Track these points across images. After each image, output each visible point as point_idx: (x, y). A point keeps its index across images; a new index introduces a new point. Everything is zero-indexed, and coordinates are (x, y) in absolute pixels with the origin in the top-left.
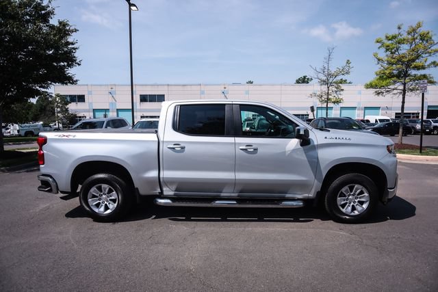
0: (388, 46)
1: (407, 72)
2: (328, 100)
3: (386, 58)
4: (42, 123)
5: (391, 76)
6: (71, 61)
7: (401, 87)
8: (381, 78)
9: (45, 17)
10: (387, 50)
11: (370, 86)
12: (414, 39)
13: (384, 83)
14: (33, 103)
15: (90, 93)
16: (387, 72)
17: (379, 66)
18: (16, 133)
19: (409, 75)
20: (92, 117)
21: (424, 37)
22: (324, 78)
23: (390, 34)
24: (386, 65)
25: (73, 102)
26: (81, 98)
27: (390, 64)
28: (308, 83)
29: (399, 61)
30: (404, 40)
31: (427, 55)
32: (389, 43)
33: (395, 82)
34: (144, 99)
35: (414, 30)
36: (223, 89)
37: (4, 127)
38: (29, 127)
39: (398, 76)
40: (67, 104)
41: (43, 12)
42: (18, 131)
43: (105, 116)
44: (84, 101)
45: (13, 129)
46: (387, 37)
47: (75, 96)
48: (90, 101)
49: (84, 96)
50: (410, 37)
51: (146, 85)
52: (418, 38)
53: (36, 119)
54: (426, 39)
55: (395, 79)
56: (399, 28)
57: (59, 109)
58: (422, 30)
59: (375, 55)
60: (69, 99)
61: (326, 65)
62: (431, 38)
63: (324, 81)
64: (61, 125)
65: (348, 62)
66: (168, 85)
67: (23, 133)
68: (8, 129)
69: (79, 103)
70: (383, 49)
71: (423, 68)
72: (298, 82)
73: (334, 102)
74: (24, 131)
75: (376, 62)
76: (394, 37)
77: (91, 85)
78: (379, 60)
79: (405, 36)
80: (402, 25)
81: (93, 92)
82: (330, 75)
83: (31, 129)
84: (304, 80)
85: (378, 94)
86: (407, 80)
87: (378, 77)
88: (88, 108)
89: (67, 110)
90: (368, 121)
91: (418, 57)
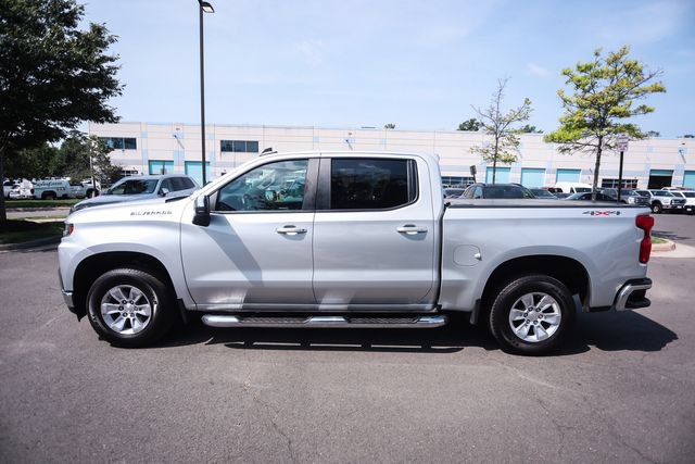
0: (579, 81)
1: (604, 119)
2: (496, 158)
3: (575, 99)
4: (68, 179)
5: (581, 125)
6: (109, 86)
7: (597, 142)
8: (568, 128)
9: (70, 19)
10: (578, 86)
11: (552, 139)
12: (616, 72)
13: (571, 135)
14: (56, 149)
15: (144, 135)
16: (576, 119)
17: (565, 110)
18: (29, 193)
19: (608, 125)
20: (147, 173)
21: (629, 70)
22: (492, 124)
23: (583, 63)
24: (575, 109)
25: (118, 148)
26: (130, 143)
27: (582, 107)
28: (477, 130)
29: (593, 103)
30: (602, 72)
31: (633, 96)
32: (580, 76)
33: (587, 135)
34: (227, 147)
35: (616, 59)
36: (347, 135)
37: (7, 184)
38: (49, 184)
39: (592, 126)
40: (107, 152)
41: (66, 11)
42: (32, 191)
43: (163, 172)
44: (135, 148)
45: (24, 188)
46: (579, 67)
47: (121, 139)
48: (144, 148)
49: (135, 139)
50: (611, 68)
51: (230, 126)
52: (624, 70)
53: (59, 173)
54: (634, 72)
55: (585, 129)
56: (597, 54)
57: (95, 159)
58: (629, 59)
59: (560, 94)
60: (111, 144)
61: (495, 105)
62: (640, 71)
63: (492, 129)
64: (98, 184)
65: (527, 101)
66: (264, 127)
67: (38, 194)
68: (15, 187)
69: (127, 151)
70: (572, 85)
71: (627, 115)
72: (462, 128)
73: (505, 161)
74: (42, 191)
75: (562, 104)
76: (588, 68)
77: (146, 123)
78: (565, 101)
79: (604, 67)
80: (601, 49)
81: (149, 135)
82: (500, 120)
83: (52, 188)
84: (471, 126)
85: (563, 151)
86: (604, 132)
87: (564, 126)
88: (140, 158)
89: (107, 161)
90: (560, 190)
91: (621, 98)
